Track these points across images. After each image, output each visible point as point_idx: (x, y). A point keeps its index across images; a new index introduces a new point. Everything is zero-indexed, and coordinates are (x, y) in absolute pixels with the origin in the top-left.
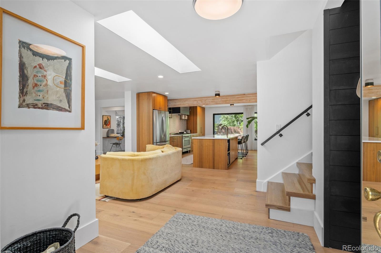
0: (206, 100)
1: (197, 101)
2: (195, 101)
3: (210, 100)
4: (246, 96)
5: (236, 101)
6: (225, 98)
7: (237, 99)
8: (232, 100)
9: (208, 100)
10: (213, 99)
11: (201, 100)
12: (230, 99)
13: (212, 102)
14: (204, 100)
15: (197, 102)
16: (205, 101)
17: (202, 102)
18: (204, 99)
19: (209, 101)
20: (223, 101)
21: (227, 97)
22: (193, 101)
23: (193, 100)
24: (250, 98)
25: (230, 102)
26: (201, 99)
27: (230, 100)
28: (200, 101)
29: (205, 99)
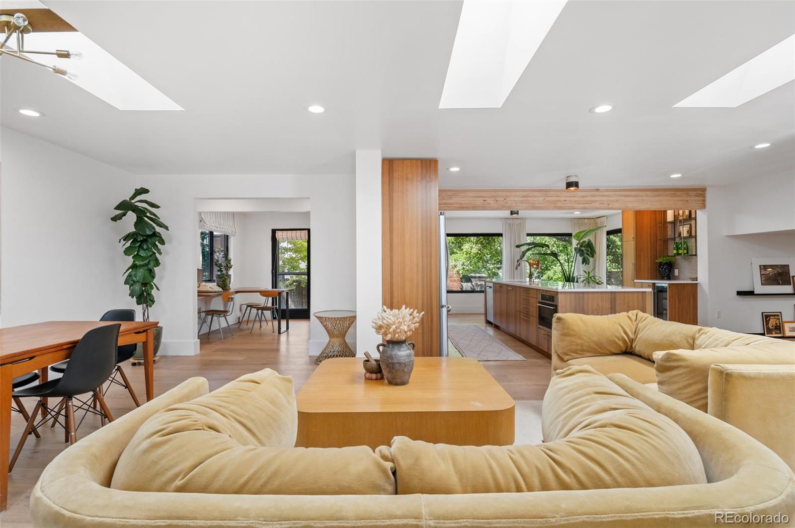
0: (507, 197)
1: (483, 197)
2: (480, 197)
3: (516, 199)
4: (600, 194)
5: (579, 204)
6: (555, 196)
7: (581, 199)
8: (570, 201)
10: (524, 197)
11: (493, 197)
12: (565, 199)
13: (522, 202)
14: (503, 197)
15: (484, 200)
17: (497, 201)
18: (501, 194)
19: (515, 201)
20: (548, 201)
21: (559, 193)
22: (472, 197)
23: (473, 194)
24: (610, 199)
25: (566, 205)
26: (495, 194)
27: (565, 201)
28: (493, 199)
29: (505, 194)
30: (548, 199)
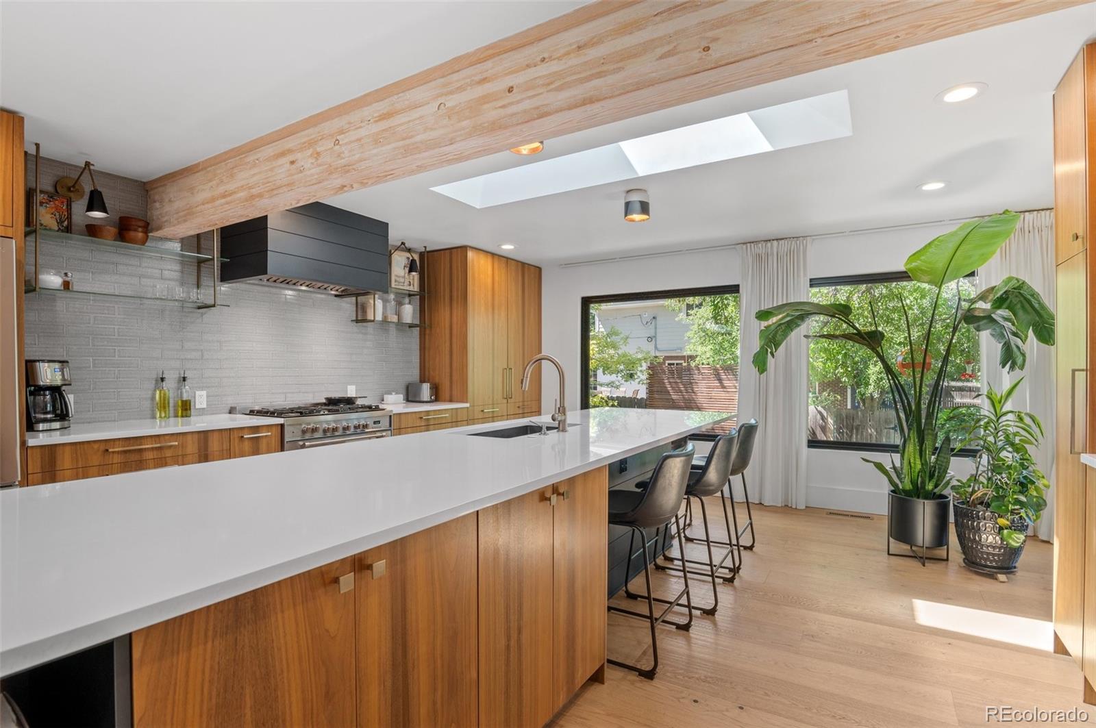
0: (342, 132)
3: (362, 132)
5: (560, 89)
9: (353, 135)
10: (383, 117)
15: (292, 163)
16: (337, 142)
17: (318, 154)
27: (510, 90)
30: (451, 101)
